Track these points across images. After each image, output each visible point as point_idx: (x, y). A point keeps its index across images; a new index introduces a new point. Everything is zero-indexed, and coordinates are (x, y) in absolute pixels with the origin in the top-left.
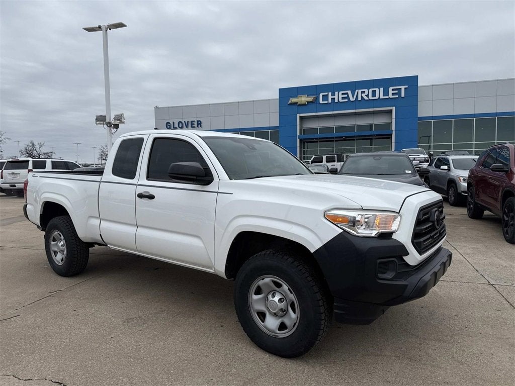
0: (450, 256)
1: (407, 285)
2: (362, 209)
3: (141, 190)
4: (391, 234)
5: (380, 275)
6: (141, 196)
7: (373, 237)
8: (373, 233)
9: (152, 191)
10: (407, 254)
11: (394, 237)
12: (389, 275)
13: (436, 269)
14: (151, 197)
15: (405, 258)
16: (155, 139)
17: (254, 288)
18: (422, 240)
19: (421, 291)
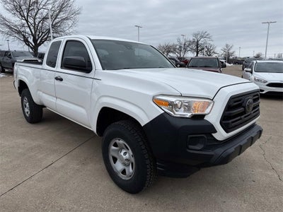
0: (260, 132)
1: (213, 155)
2: (181, 96)
3: (57, 75)
4: (204, 116)
5: (191, 147)
6: (57, 79)
7: (187, 118)
8: (188, 115)
9: (62, 76)
10: (215, 132)
11: (206, 118)
12: (199, 147)
13: (242, 144)
14: (61, 80)
15: (214, 135)
16: (67, 41)
17: (113, 143)
18: (230, 121)
19: (225, 160)
